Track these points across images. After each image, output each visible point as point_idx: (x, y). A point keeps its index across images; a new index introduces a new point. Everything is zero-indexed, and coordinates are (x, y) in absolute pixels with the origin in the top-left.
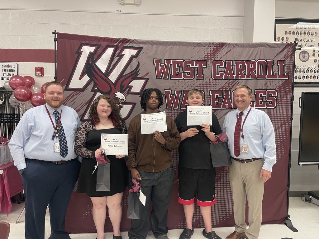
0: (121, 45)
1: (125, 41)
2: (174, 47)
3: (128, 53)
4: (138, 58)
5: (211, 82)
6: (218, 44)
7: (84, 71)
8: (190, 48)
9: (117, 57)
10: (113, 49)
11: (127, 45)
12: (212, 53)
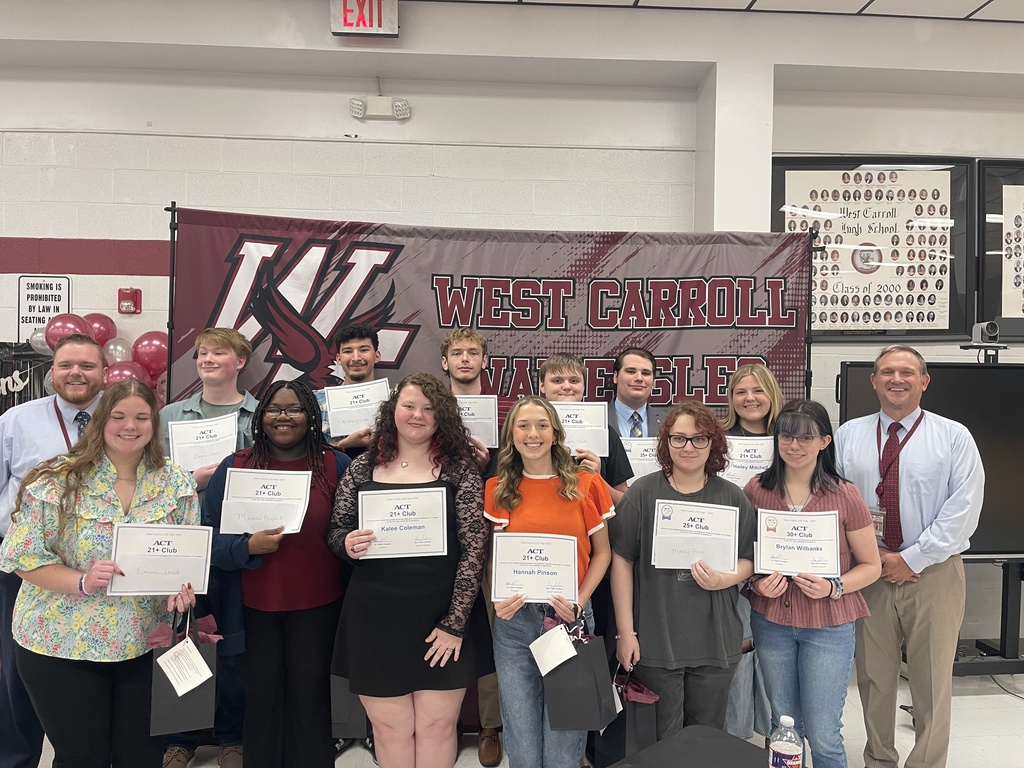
0: (346, 238)
1: (355, 228)
2: (488, 243)
3: (364, 261)
4: (391, 272)
5: (585, 336)
6: (604, 236)
7: (247, 307)
8: (528, 246)
9: (334, 270)
10: (325, 249)
11: (362, 238)
12: (588, 260)
